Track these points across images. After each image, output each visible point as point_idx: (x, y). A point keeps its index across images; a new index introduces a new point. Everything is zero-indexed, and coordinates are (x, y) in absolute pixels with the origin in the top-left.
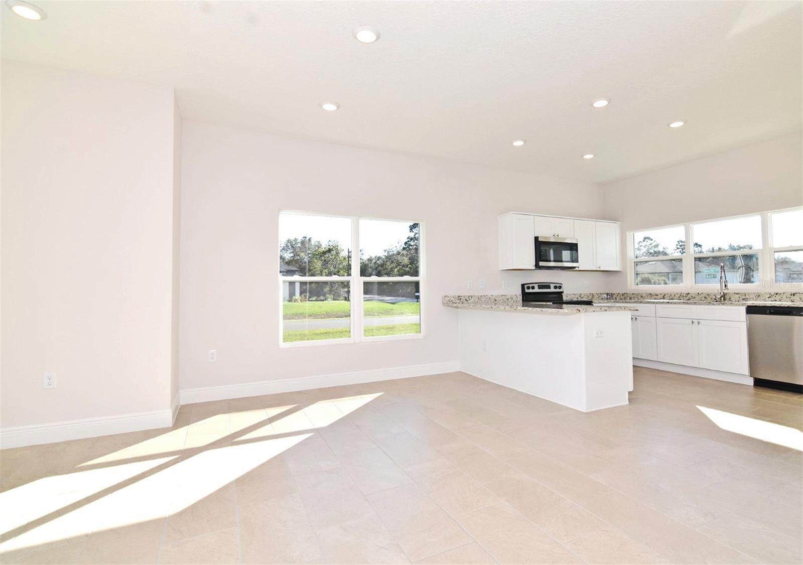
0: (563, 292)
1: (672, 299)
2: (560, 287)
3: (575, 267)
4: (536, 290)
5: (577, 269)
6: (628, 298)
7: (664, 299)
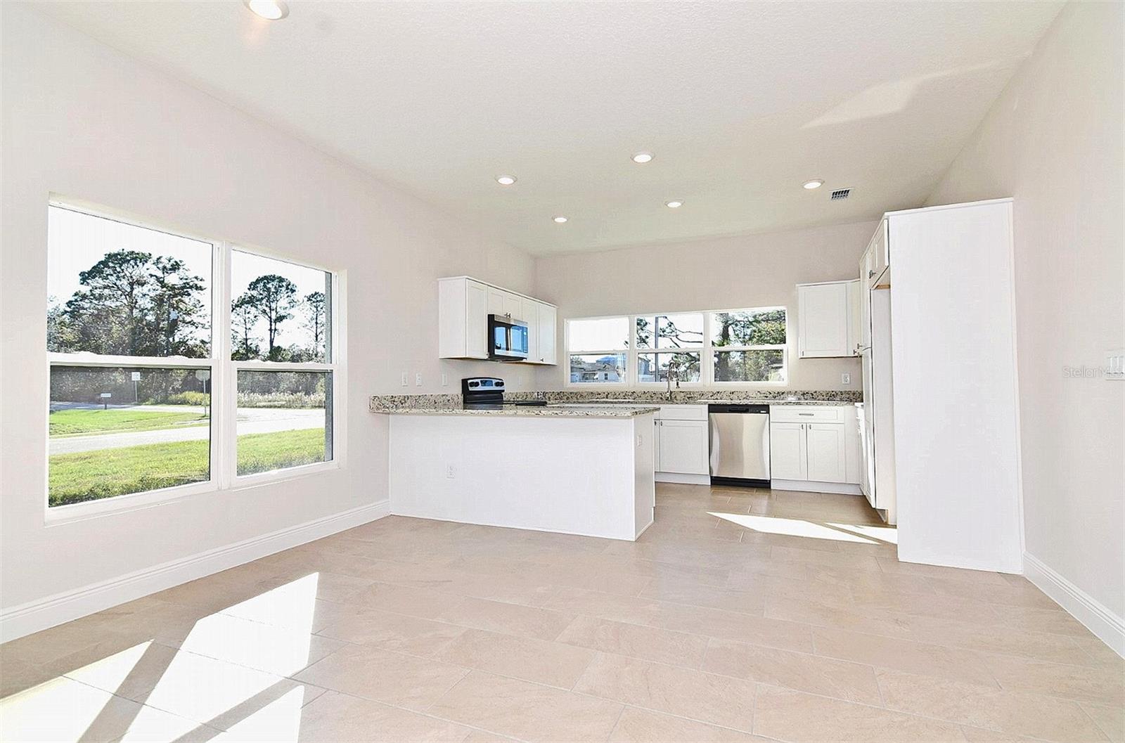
0: (503, 391)
1: (616, 398)
2: (502, 384)
3: (522, 358)
4: (480, 388)
5: (524, 361)
6: (565, 398)
7: (607, 398)
